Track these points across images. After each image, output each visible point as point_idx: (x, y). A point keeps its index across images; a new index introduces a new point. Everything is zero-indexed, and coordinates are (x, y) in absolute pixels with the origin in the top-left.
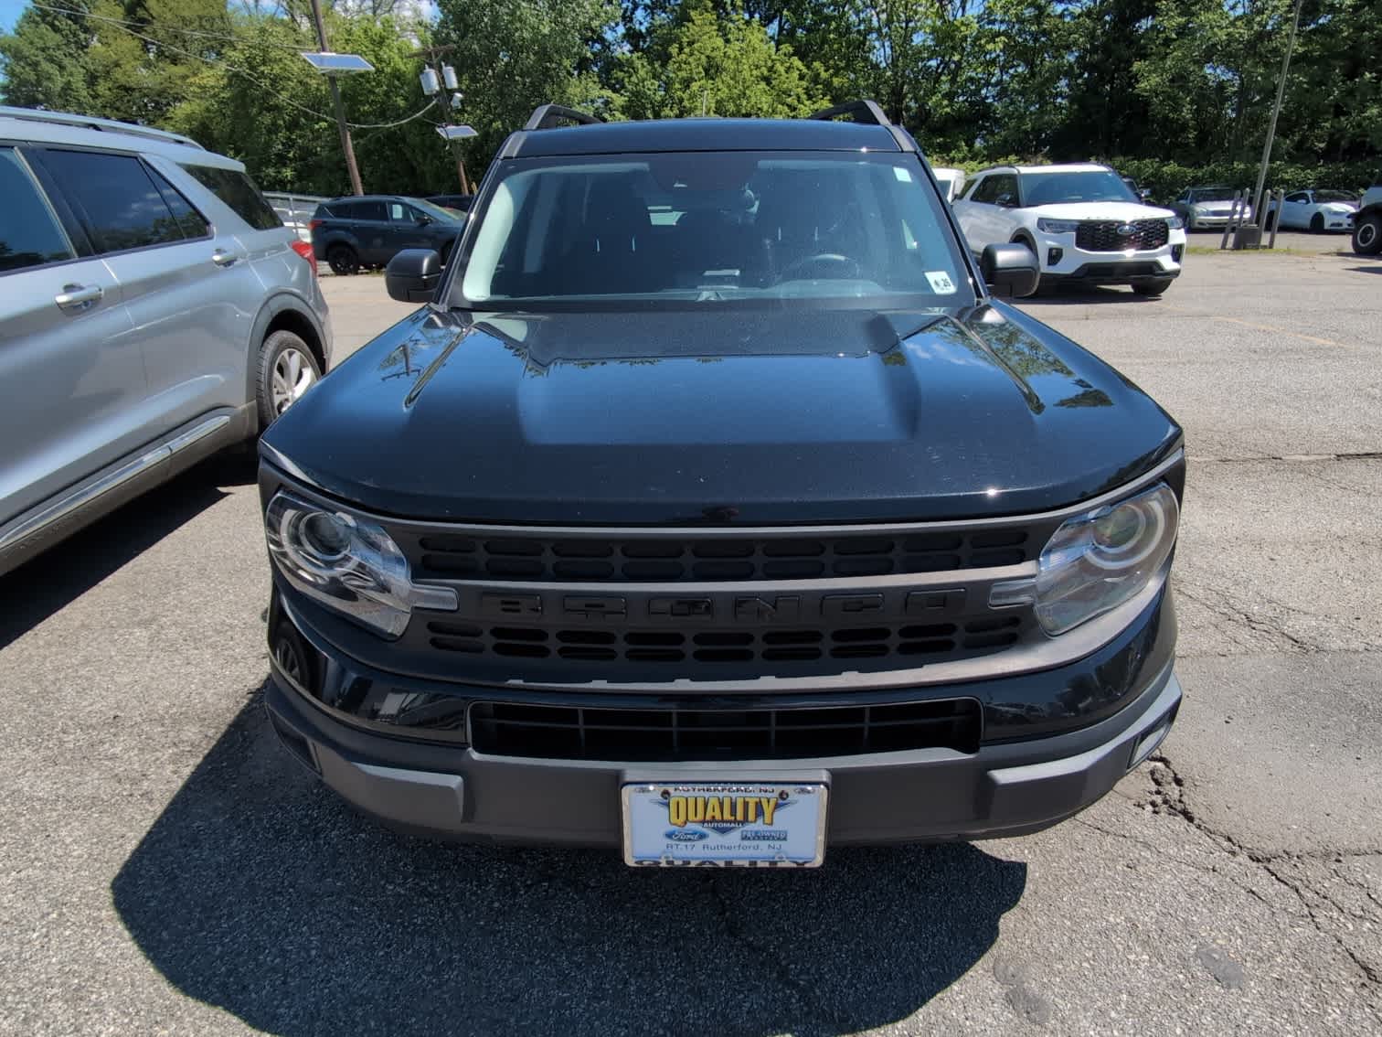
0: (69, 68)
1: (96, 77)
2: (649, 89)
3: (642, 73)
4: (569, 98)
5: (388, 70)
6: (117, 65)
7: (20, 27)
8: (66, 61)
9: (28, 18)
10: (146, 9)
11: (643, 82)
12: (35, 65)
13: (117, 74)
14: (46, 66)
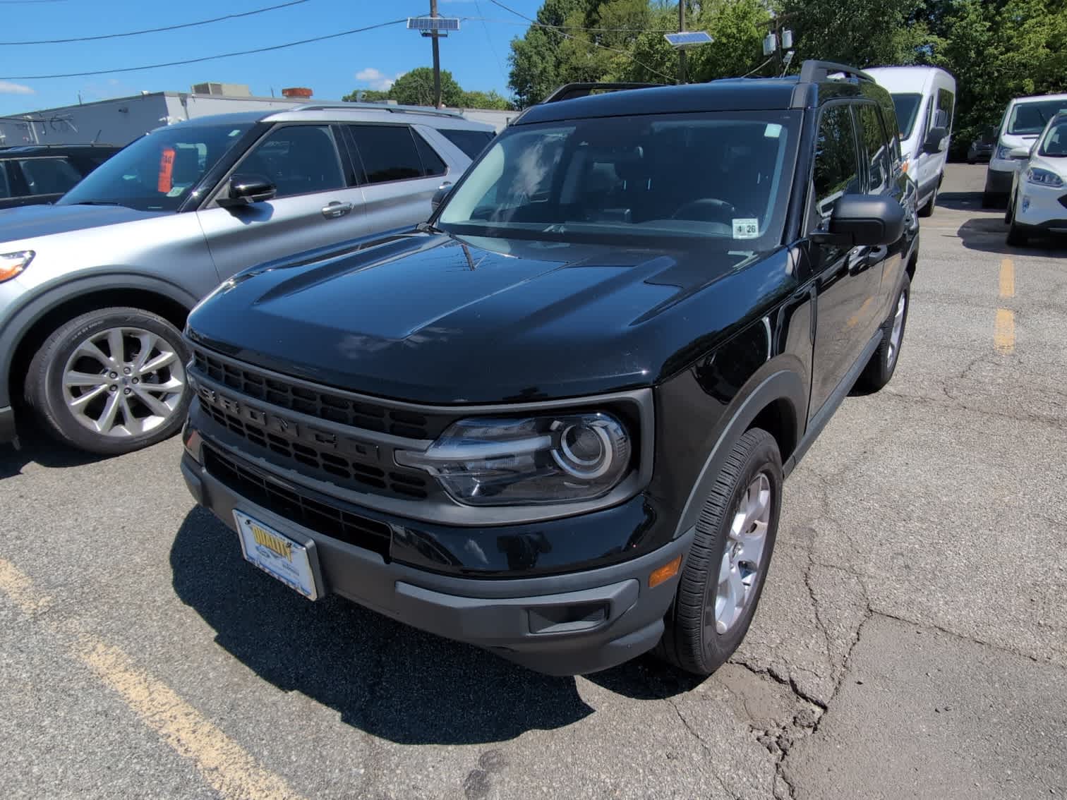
0: (548, 58)
1: (561, 62)
2: (977, 31)
3: (973, 17)
4: (893, 46)
5: (744, 38)
6: (574, 53)
7: (528, 34)
8: (547, 53)
9: (533, 28)
10: (598, 13)
11: (971, 25)
12: (529, 58)
13: (573, 61)
14: (535, 58)
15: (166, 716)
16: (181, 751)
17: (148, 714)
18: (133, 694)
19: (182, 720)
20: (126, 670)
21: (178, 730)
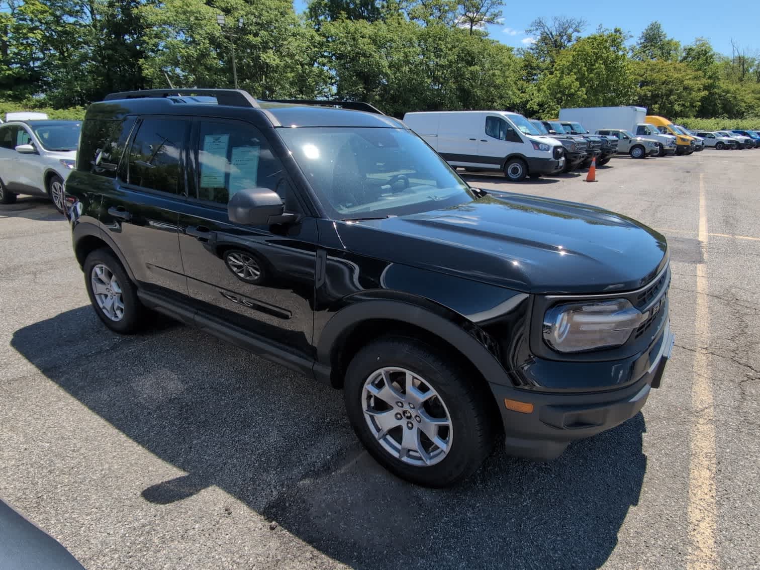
15: (703, 504)
16: (714, 487)
17: (711, 515)
18: (708, 532)
19: (699, 496)
20: (698, 548)
21: (706, 494)
